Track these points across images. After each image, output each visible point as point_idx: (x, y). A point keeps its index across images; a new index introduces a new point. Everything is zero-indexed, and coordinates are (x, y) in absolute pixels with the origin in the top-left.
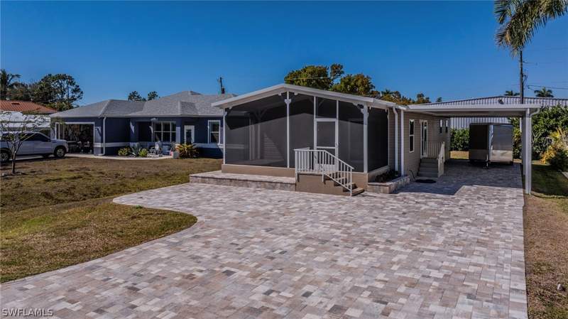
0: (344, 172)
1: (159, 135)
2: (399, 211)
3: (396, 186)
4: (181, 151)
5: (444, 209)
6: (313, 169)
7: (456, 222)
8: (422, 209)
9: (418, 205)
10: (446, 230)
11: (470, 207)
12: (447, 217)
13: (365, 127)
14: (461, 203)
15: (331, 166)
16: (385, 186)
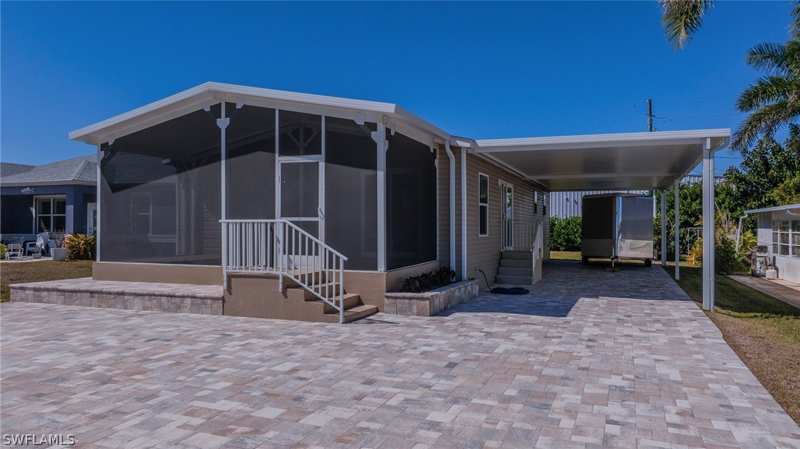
0: (334, 270)
1: (46, 221)
2: (439, 358)
3: (449, 300)
4: (71, 247)
5: (551, 349)
6: (272, 265)
7: (589, 390)
8: (499, 350)
9: (489, 342)
10: (567, 423)
11: (609, 343)
12: (562, 372)
13: (381, 175)
14: (587, 332)
15: (304, 257)
16: (423, 299)
